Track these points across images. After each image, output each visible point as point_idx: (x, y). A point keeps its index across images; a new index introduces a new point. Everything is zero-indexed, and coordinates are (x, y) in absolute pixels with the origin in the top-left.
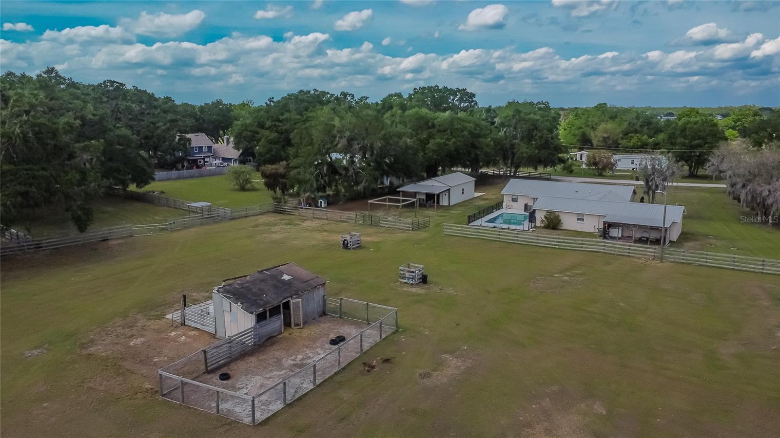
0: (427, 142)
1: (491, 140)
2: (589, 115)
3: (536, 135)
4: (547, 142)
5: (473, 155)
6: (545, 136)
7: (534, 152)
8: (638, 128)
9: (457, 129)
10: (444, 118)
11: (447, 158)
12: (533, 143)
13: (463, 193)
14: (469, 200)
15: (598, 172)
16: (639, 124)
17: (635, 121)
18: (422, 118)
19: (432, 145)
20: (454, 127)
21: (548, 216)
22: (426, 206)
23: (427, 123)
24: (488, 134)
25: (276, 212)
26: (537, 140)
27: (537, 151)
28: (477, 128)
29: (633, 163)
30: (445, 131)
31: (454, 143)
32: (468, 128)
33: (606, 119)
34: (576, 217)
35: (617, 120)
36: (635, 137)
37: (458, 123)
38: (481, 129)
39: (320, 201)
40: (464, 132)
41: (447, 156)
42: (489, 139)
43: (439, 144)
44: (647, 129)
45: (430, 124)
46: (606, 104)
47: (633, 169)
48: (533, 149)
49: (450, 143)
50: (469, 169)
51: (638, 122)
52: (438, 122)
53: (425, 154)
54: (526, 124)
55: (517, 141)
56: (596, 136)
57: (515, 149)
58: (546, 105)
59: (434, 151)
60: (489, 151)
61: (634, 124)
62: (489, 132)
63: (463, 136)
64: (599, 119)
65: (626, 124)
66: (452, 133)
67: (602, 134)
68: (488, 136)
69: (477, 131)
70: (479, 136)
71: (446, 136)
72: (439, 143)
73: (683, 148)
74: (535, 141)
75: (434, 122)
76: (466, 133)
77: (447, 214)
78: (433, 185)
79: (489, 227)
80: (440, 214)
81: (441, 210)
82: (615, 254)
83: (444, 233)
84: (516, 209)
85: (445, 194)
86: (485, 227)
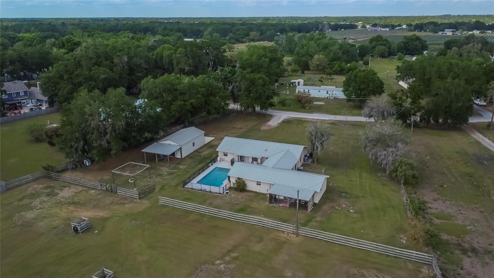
3: (253, 90)
6: (259, 91)
8: (340, 56)
12: (252, 95)
13: (194, 145)
15: (302, 105)
21: (237, 181)
25: (46, 177)
26: (254, 93)
28: (210, 89)
29: (327, 93)
30: (185, 94)
32: (201, 92)
33: (319, 50)
34: (255, 183)
35: (327, 51)
36: (337, 65)
37: (194, 88)
39: (85, 161)
40: (198, 95)
43: (180, 106)
44: (346, 56)
47: (327, 98)
49: (188, 103)
51: (340, 51)
53: (171, 112)
56: (312, 63)
61: (338, 53)
63: (197, 98)
65: (332, 53)
66: (189, 96)
67: (316, 62)
71: (186, 98)
72: (179, 104)
77: (175, 171)
78: (169, 144)
79: (197, 190)
80: (170, 171)
81: (174, 165)
82: (269, 228)
83: (160, 203)
84: (227, 161)
85: (179, 151)
86: (195, 190)
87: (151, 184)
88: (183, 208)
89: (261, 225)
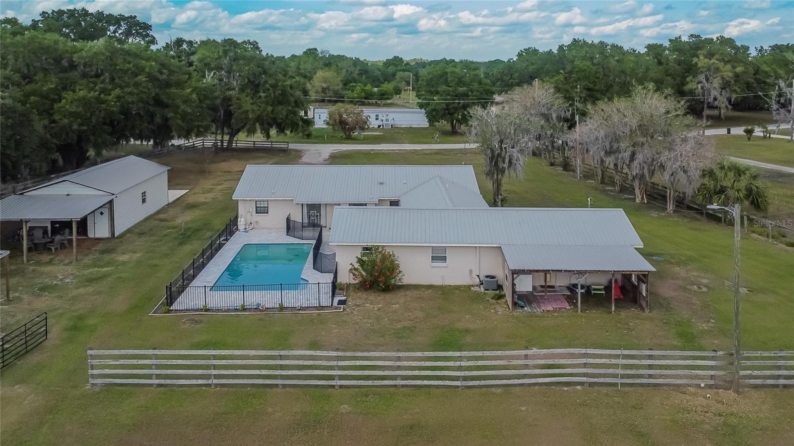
0: (56, 97)
1: (193, 91)
2: (299, 62)
3: (266, 82)
4: (284, 93)
5: (158, 120)
6: (280, 84)
7: (265, 110)
8: (356, 77)
9: (125, 72)
10: (94, 50)
11: (105, 127)
12: (262, 94)
13: (144, 201)
14: (158, 212)
15: (345, 134)
16: (357, 72)
17: (352, 69)
18: (46, 49)
19: (68, 102)
20: (118, 67)
21: (365, 258)
22: (50, 249)
23: (58, 60)
24: (186, 82)
26: (269, 90)
27: (270, 108)
28: (165, 71)
29: (377, 119)
30: (97, 76)
31: (119, 98)
32: (147, 70)
33: (320, 67)
34: (428, 255)
35: (334, 67)
36: (357, 87)
37: (125, 59)
38: (172, 72)
40: (139, 77)
41: (104, 123)
42: (189, 90)
43: (85, 102)
44: (366, 78)
45: (65, 63)
46: (316, 49)
47: (379, 126)
48: (263, 106)
49: (110, 98)
50: (149, 141)
51: (355, 70)
52: (81, 58)
53: (54, 122)
54: (248, 65)
55: (232, 93)
56: (314, 87)
57: (231, 105)
58: (254, 45)
59: (74, 115)
60: (190, 111)
61: (352, 73)
62: (187, 76)
63: (137, 85)
64: (312, 65)
65: (344, 71)
66: (112, 79)
68: (186, 84)
69: (164, 77)
70: (168, 84)
71: (102, 86)
72: (84, 98)
73: (448, 97)
74: (264, 92)
75: (72, 57)
76: (142, 78)
77: (105, 269)
78: (68, 195)
79: (228, 310)
80: (87, 272)
81: (91, 257)
82: (615, 385)
83: (91, 381)
84: (266, 228)
85: (102, 213)
86: (221, 310)
87: (17, 321)
88: (216, 381)
89: (584, 379)
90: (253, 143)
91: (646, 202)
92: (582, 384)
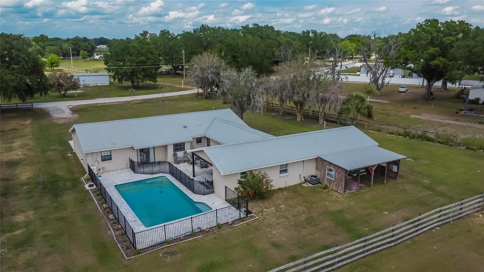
34: (278, 170)
79: (183, 238)
84: (112, 171)
89: (440, 223)
90: (16, 105)
91: (303, 120)
92: (438, 226)
